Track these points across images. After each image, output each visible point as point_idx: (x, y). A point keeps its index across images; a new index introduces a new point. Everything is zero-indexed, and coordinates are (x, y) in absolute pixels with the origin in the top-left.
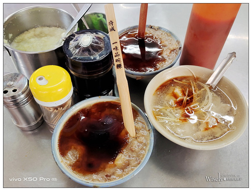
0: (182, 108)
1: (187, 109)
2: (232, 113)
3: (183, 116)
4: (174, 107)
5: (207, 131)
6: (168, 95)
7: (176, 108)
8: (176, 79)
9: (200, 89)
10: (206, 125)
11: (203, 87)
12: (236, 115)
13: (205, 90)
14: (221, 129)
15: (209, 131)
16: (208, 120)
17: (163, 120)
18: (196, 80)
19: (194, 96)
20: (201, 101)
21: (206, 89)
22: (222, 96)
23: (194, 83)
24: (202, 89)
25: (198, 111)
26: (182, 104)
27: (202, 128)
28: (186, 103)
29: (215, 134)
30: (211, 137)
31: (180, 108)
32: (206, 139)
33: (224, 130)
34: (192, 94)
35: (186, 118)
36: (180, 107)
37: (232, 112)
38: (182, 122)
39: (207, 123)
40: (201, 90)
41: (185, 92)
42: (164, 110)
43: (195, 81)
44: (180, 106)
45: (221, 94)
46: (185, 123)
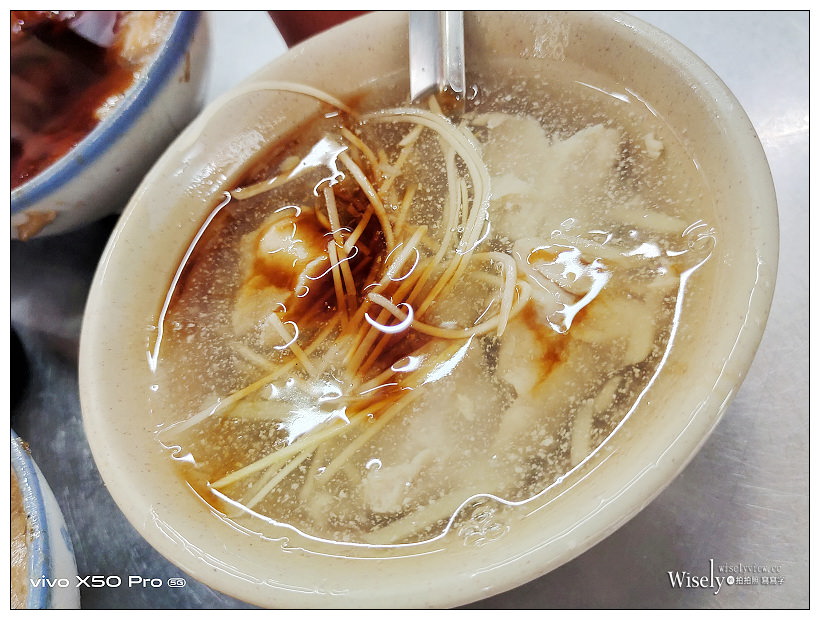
0: (344, 320)
1: (376, 311)
2: (639, 161)
3: (365, 372)
4: (297, 350)
5: (559, 371)
6: (240, 300)
7: (310, 350)
8: (245, 180)
9: (394, 150)
10: (528, 336)
11: (406, 127)
12: (663, 152)
13: (428, 133)
14: (635, 296)
15: (575, 362)
16: (518, 292)
17: (267, 475)
18: (354, 114)
19: (380, 209)
20: (430, 213)
21: (431, 125)
22: (530, 105)
23: (348, 134)
24: (407, 140)
25: (445, 278)
26: (333, 301)
27: (519, 369)
28: (354, 277)
29: (620, 354)
30: (609, 393)
31: (338, 332)
32: (583, 428)
33: (652, 285)
34: (367, 201)
35: (387, 374)
36: (333, 322)
37: (635, 156)
38: (377, 415)
39: (529, 315)
40: (399, 151)
41: (322, 218)
42: (245, 412)
43: (348, 128)
44: (326, 314)
45: (521, 95)
46: (399, 406)
